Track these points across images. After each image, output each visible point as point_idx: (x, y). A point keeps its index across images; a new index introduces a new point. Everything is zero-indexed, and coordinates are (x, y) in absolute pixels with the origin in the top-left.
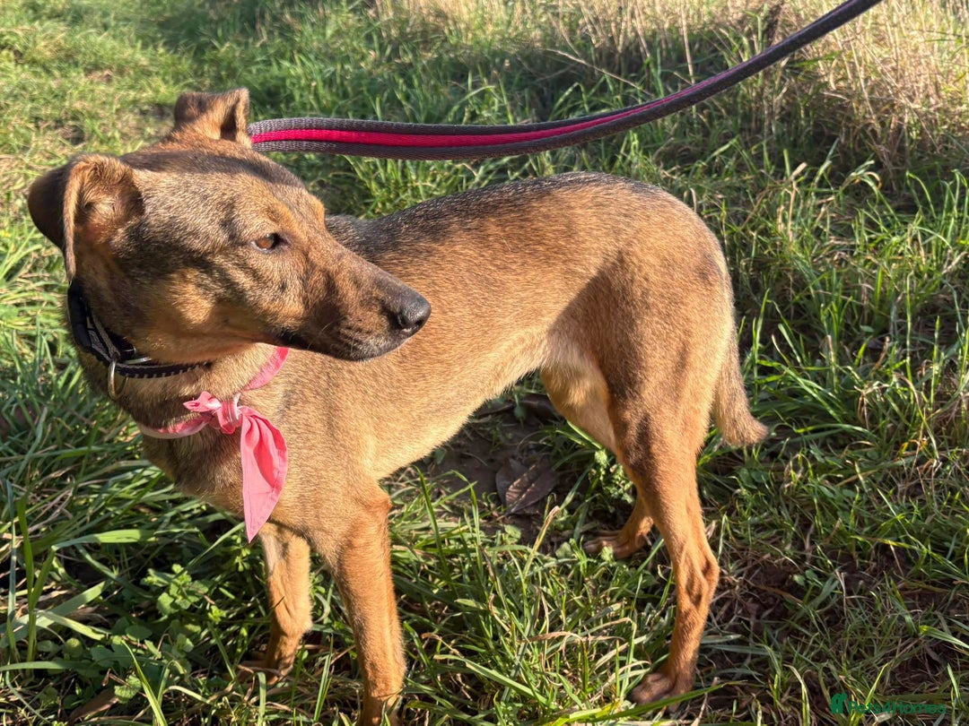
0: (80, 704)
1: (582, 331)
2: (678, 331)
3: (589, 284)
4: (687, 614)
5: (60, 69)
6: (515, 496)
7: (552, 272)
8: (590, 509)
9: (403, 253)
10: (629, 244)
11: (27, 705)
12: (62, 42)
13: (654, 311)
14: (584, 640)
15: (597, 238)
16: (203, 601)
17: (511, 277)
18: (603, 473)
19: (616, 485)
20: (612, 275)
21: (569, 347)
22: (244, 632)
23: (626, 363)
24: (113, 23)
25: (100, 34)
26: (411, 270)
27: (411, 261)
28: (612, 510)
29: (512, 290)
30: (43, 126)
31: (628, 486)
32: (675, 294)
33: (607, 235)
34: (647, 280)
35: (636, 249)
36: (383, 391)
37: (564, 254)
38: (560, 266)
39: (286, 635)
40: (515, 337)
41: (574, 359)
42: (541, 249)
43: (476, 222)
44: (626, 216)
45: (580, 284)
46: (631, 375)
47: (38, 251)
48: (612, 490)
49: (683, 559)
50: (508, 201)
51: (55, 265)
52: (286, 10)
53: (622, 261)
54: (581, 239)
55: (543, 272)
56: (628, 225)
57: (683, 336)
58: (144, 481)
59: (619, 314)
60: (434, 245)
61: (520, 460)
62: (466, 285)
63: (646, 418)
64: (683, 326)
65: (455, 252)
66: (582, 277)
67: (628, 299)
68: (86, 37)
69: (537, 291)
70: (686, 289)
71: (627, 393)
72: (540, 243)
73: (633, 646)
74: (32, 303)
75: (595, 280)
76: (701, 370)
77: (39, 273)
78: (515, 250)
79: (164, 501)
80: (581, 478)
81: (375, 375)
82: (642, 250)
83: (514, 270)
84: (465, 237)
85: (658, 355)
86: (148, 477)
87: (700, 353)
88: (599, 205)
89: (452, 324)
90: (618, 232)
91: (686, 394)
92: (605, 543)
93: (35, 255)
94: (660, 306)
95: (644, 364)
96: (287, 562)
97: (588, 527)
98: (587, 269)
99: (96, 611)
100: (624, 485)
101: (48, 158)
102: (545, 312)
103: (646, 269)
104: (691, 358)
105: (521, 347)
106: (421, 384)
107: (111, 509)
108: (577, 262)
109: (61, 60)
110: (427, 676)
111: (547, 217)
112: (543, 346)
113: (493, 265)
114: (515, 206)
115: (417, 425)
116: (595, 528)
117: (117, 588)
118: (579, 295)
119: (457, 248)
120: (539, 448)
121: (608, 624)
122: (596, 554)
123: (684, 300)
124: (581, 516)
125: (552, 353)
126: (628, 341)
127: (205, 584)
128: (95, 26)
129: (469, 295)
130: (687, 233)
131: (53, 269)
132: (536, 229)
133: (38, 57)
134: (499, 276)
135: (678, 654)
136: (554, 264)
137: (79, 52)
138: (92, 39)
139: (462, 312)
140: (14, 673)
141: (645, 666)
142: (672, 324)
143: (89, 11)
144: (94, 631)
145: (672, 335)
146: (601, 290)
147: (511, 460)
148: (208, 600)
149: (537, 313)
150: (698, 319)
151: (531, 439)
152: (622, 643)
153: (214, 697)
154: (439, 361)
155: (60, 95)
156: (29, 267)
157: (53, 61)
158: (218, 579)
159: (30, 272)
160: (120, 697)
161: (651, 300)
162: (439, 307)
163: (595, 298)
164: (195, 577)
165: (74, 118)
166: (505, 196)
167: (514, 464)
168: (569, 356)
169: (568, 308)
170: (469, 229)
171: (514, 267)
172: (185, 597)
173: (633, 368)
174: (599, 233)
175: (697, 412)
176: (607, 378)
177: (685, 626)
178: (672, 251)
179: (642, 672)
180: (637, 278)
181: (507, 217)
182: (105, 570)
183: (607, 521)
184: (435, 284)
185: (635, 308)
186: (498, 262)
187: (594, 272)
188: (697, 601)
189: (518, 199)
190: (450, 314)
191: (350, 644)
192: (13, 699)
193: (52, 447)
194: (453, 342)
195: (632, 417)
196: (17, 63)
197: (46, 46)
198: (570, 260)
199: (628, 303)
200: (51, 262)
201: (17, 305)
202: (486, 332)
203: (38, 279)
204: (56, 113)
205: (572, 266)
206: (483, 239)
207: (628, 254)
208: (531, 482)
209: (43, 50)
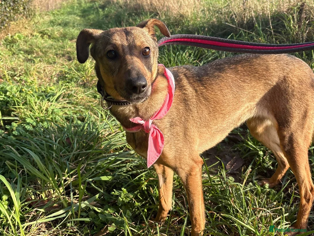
0: (95, 233)
1: (268, 104)
2: (304, 104)
3: (272, 88)
4: (304, 206)
5: (62, 40)
6: (229, 167)
7: (260, 83)
8: (257, 172)
9: (210, 77)
10: (288, 74)
11: (80, 232)
12: (62, 32)
13: (296, 97)
14: (265, 214)
15: (276, 72)
16: (132, 200)
17: (246, 84)
18: (262, 159)
19: (266, 163)
20: (281, 85)
21: (264, 110)
22: (146, 210)
23: (285, 115)
24: (76, 26)
25: (73, 29)
26: (213, 82)
27: (213, 80)
28: (265, 171)
29: (246, 89)
30: (59, 56)
31: (270, 163)
32: (303, 91)
33: (280, 71)
34: (294, 86)
35: (290, 75)
36: (203, 123)
37: (265, 77)
38: (263, 81)
39: (164, 210)
40: (246, 106)
41: (265, 114)
42: (257, 75)
43: (234, 66)
44: (286, 64)
45: (269, 88)
46: (287, 119)
47: (64, 92)
48: (265, 164)
49: (303, 186)
50: (244, 59)
51: (70, 96)
52: (130, 18)
53: (285, 80)
54: (271, 72)
55: (257, 83)
56: (287, 67)
57: (306, 106)
58: (109, 161)
59: (283, 98)
60: (220, 74)
61: (229, 155)
62: (231, 87)
63: (292, 134)
64: (306, 102)
65: (227, 76)
66: (270, 85)
67: (287, 93)
68: (69, 30)
69: (255, 89)
70: (307, 90)
71: (285, 125)
72: (257, 73)
73: (284, 217)
74: (64, 108)
75: (275, 86)
76: (311, 118)
77: (65, 99)
78: (248, 75)
79: (115, 168)
80: (253, 161)
81: (200, 118)
82: (292, 76)
83: (247, 82)
84: (230, 71)
85: (297, 112)
86: (110, 160)
87: (311, 112)
88: (277, 61)
89: (226, 101)
90: (284, 70)
91: (306, 126)
92: (265, 182)
93: (64, 93)
94: (298, 95)
95: (292, 116)
96: (166, 184)
97: (257, 177)
98: (272, 82)
99: (97, 203)
100: (269, 163)
101: (62, 66)
102: (256, 97)
103: (293, 82)
104: (309, 114)
105: (247, 109)
106: (215, 121)
107: (98, 170)
108: (270, 80)
109: (62, 37)
110: (211, 226)
111: (259, 64)
112: (255, 109)
113: (240, 80)
114: (248, 61)
115: (213, 135)
116: (260, 178)
117: (102, 196)
118: (268, 91)
119: (228, 75)
120: (235, 151)
121: (272, 210)
122: (263, 186)
123: (307, 94)
124: (254, 174)
125: (257, 112)
126: (286, 107)
127: (132, 194)
128: (71, 27)
129: (232, 90)
130: (307, 71)
131: (69, 97)
132: (255, 68)
133: (55, 37)
134: (242, 84)
135: (301, 219)
136: (261, 80)
137: (67, 35)
138: (71, 30)
139: (230, 96)
140: (74, 222)
141: (289, 224)
142: (302, 102)
143: (69, 23)
144: (98, 209)
145: (302, 106)
146: (276, 90)
147: (226, 155)
148: (134, 199)
149: (254, 97)
150: (311, 100)
151: (232, 148)
152: (279, 216)
153: (142, 231)
154: (221, 114)
155: (63, 47)
156: (62, 97)
157: (59, 38)
158: (136, 192)
159: (62, 98)
160: (110, 231)
161: (295, 93)
162: (222, 95)
163: (274, 92)
164: (129, 192)
165: (68, 54)
166: (243, 58)
167: (227, 157)
168: (264, 113)
169: (264, 96)
170: (232, 68)
171: (247, 81)
172: (126, 199)
173: (288, 117)
174: (278, 70)
175: (309, 133)
176: (277, 120)
177: (303, 210)
178: (302, 77)
179: (288, 226)
180: (290, 85)
181: (245, 64)
182: (99, 190)
183: (263, 175)
184: (221, 87)
185: (289, 96)
186: (242, 80)
187: (275, 83)
188: (308, 201)
189: (248, 59)
190: (226, 97)
191: (182, 215)
192: (75, 230)
193: (78, 151)
194: (226, 107)
195: (287, 134)
196: (49, 39)
197: (57, 33)
198: (267, 79)
199: (286, 94)
200: (69, 95)
201: (60, 108)
202: (237, 104)
203: (65, 101)
204: (62, 52)
205: (267, 81)
206: (237, 72)
207: (287, 77)
208: (234, 163)
209: (56, 34)
